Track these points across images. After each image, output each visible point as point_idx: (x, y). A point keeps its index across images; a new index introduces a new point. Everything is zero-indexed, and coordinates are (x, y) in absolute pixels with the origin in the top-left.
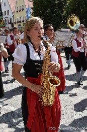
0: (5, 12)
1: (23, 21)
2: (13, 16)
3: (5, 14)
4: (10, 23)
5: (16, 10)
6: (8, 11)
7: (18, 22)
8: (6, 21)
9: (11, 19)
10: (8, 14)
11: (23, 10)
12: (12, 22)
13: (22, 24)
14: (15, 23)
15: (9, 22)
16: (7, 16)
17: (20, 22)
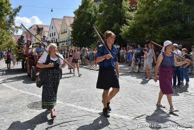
0: (52, 34)
1: (66, 41)
2: (59, 37)
3: (52, 36)
4: (56, 42)
5: (61, 32)
6: (55, 33)
7: (62, 42)
8: (53, 41)
9: (57, 39)
11: (66, 32)
12: (58, 41)
13: (65, 43)
14: (60, 42)
16: (54, 37)
17: (64, 42)
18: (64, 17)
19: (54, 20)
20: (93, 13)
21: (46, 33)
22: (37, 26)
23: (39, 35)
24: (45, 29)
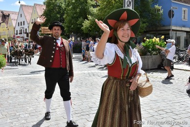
0: (21, 22)
2: (28, 27)
3: (21, 25)
4: (26, 33)
5: (31, 22)
6: (24, 22)
8: (21, 31)
9: (26, 29)
10: (24, 24)
12: (28, 32)
15: (25, 31)
16: (23, 26)
18: (35, 4)
19: (23, 7)
20: (63, 5)
21: (13, 21)
22: (2, 12)
23: (4, 24)
24: (12, 16)
